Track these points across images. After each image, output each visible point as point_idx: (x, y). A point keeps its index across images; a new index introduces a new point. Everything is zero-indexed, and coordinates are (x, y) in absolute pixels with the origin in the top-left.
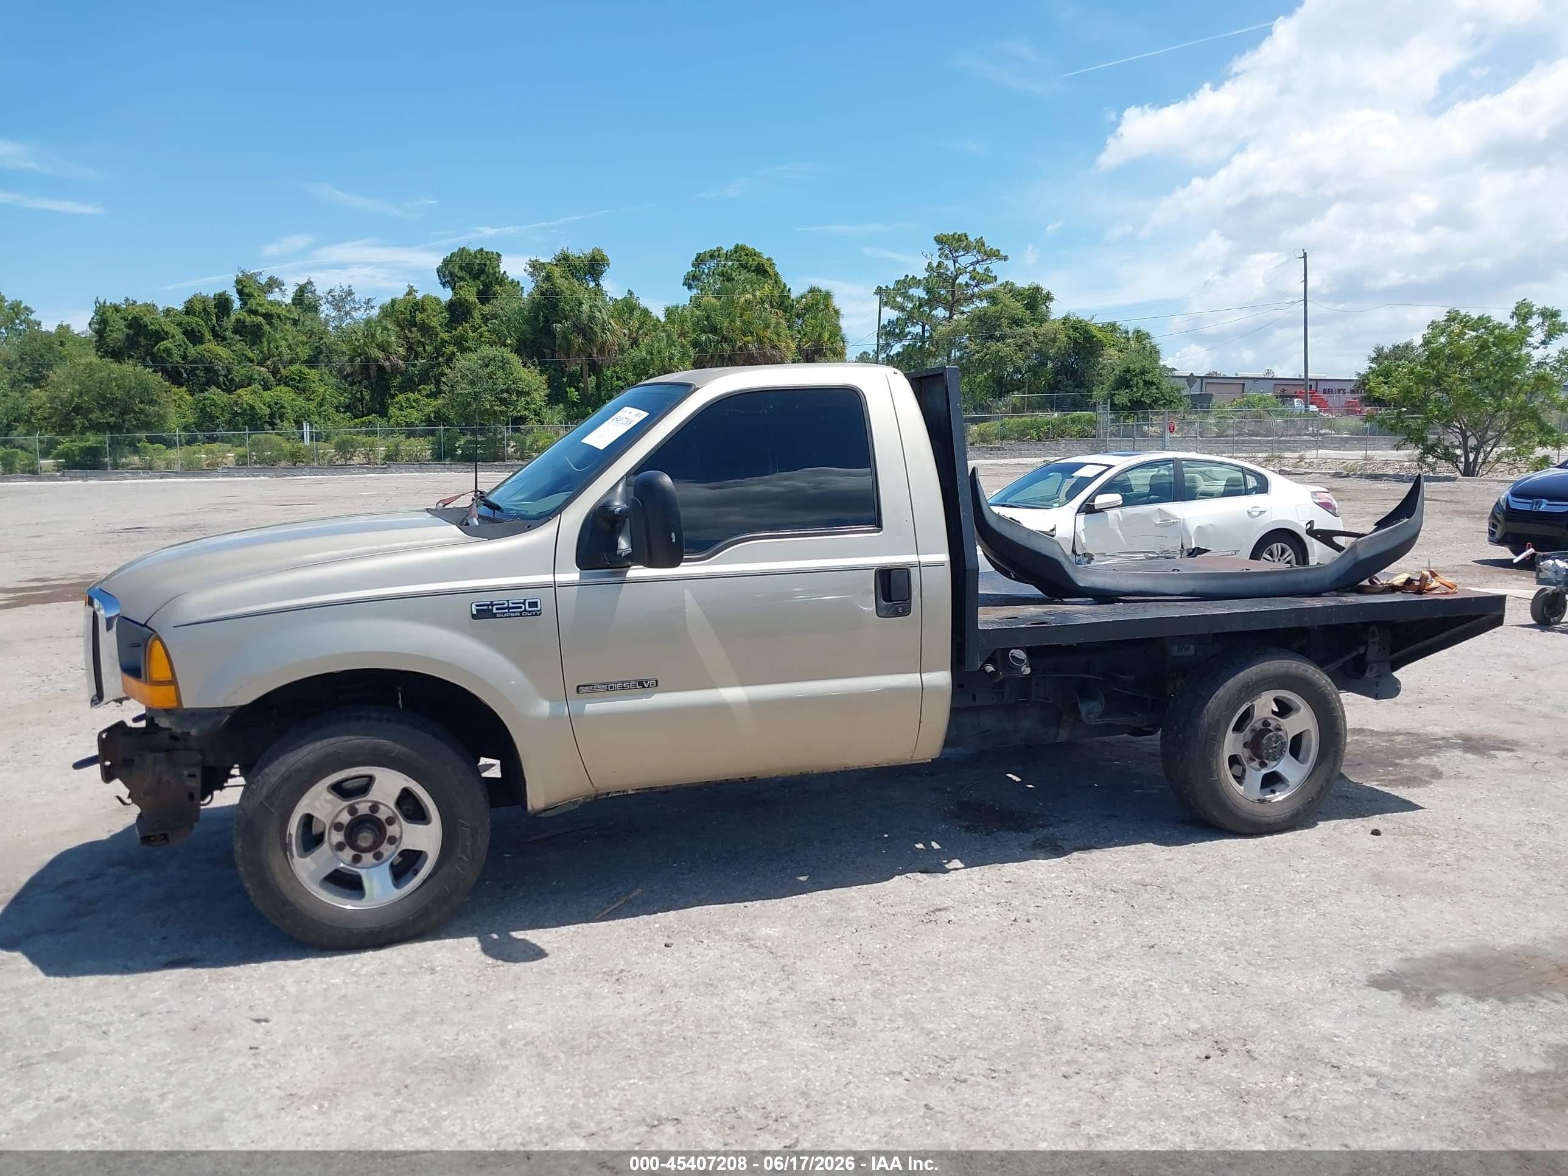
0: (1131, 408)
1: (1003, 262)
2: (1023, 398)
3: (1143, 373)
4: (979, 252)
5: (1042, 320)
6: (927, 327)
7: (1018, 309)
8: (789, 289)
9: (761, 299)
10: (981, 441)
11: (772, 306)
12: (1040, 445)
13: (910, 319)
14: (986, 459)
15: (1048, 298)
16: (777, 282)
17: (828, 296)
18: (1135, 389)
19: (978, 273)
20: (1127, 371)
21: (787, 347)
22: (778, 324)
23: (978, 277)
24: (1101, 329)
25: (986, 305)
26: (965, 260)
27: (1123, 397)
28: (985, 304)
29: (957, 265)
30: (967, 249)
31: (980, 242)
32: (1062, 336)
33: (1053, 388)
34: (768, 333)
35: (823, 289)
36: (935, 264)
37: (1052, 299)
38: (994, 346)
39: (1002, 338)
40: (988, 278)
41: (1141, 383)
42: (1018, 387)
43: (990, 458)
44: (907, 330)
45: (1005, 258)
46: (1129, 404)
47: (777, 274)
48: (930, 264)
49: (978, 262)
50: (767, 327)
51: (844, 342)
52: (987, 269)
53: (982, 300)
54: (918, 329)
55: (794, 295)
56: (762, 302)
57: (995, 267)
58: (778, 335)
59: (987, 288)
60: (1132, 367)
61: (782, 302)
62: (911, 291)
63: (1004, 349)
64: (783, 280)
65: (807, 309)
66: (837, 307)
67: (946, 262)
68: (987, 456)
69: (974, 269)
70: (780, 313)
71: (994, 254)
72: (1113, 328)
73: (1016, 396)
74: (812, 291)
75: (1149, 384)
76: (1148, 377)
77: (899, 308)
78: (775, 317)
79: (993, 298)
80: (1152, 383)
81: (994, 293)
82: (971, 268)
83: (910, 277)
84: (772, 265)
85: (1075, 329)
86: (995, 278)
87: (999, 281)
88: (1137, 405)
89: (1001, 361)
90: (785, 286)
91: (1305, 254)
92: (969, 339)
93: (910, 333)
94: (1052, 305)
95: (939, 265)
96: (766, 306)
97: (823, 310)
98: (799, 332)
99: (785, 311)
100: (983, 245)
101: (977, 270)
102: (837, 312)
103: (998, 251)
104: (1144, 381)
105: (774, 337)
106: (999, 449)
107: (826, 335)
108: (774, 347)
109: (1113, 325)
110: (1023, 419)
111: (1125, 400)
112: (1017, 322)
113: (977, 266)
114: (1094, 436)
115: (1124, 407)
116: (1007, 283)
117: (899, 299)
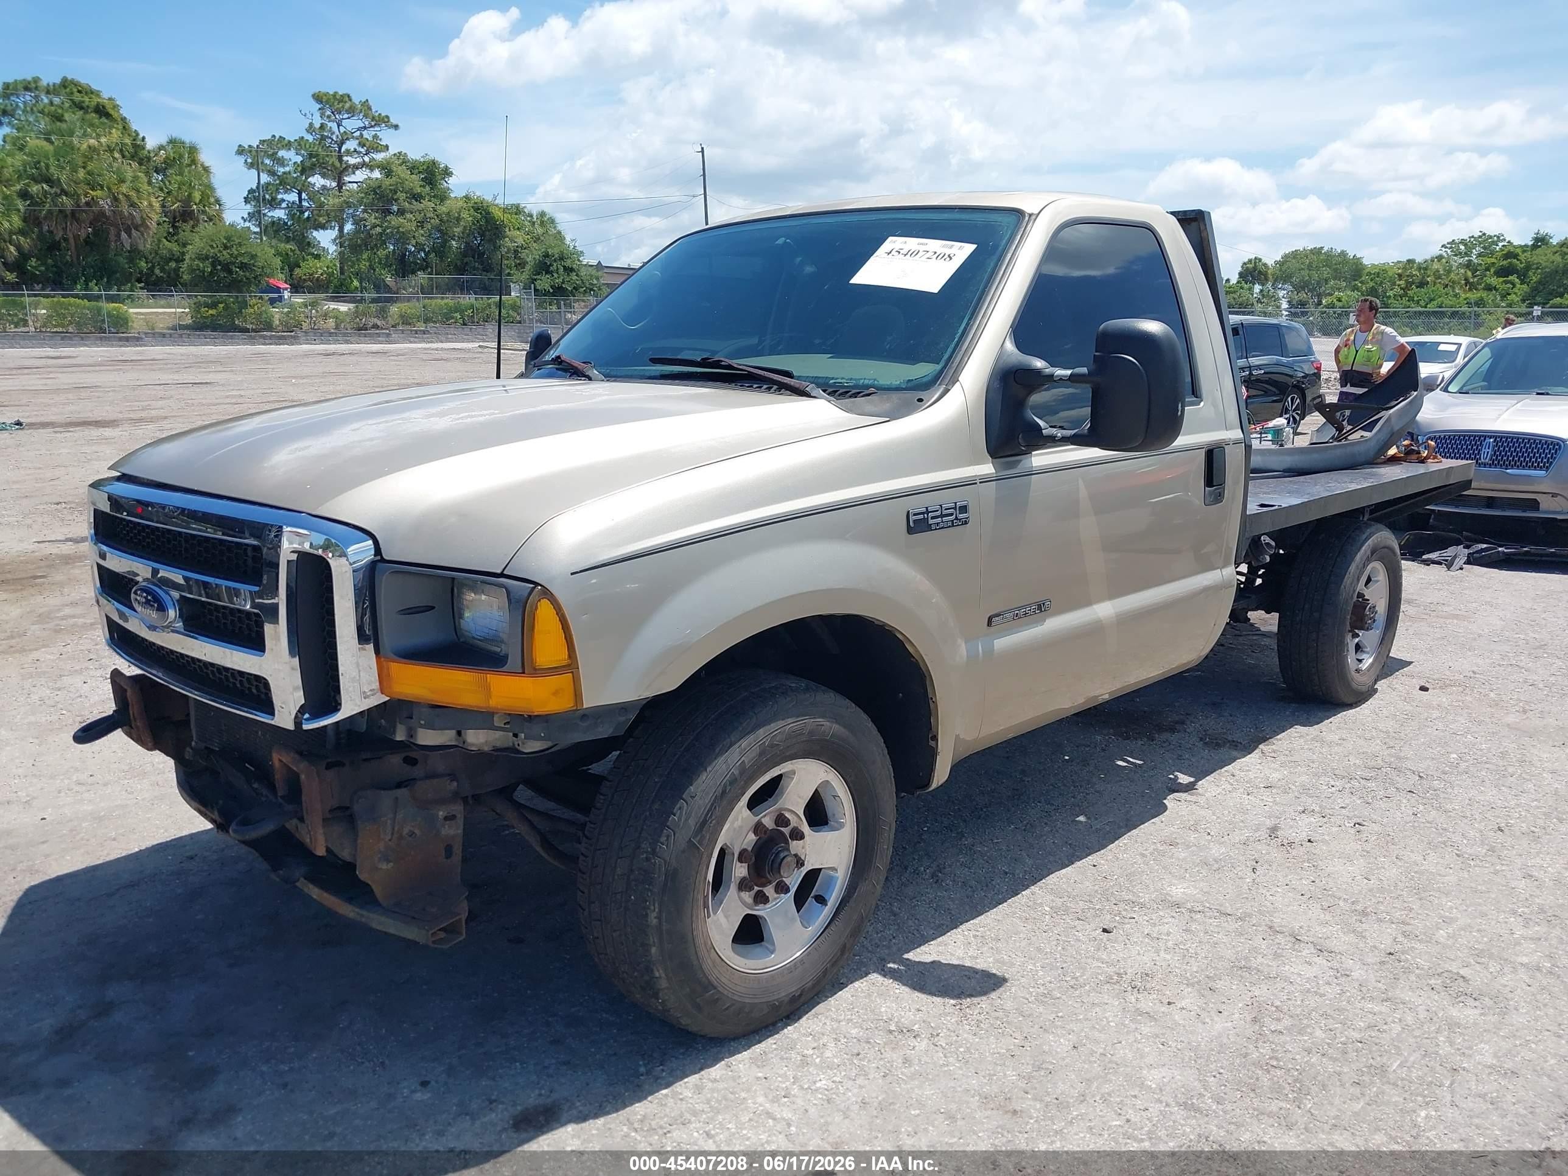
0: (553, 294)
1: (392, 131)
2: (431, 279)
3: (562, 258)
4: (366, 116)
5: (442, 197)
6: (304, 195)
7: (415, 182)
8: (144, 139)
9: (108, 146)
10: (403, 323)
11: (123, 157)
12: (467, 329)
13: (284, 183)
14: (411, 342)
15: (447, 173)
16: (126, 128)
17: (193, 150)
18: (556, 275)
19: (367, 139)
20: (547, 255)
21: (150, 205)
22: (135, 178)
23: (368, 144)
24: (505, 210)
25: (379, 176)
26: (351, 124)
27: (544, 282)
28: (377, 174)
29: (342, 129)
30: (352, 111)
31: (366, 104)
32: (465, 215)
33: (461, 270)
34: (124, 188)
35: (187, 141)
36: (317, 125)
37: (450, 174)
38: (395, 221)
39: (401, 212)
40: (375, 146)
41: (561, 269)
42: (425, 266)
43: (415, 342)
44: (280, 197)
45: (396, 127)
46: (551, 291)
47: (124, 119)
48: (311, 125)
49: (365, 128)
50: (122, 181)
51: (220, 205)
52: (375, 137)
53: (372, 170)
54: (293, 197)
55: (151, 144)
56: (110, 150)
57: (386, 136)
58: (138, 191)
59: (380, 157)
60: (550, 252)
61: (136, 152)
62: (282, 153)
63: (406, 223)
64: (134, 127)
65: (169, 163)
66: (207, 164)
67: (330, 124)
68: (412, 339)
69: (362, 136)
70: (135, 165)
71: (382, 121)
72: (517, 210)
73: (422, 277)
74: (172, 142)
75: (569, 270)
76: (568, 263)
77: (269, 171)
78: (131, 170)
79: (386, 169)
80: (572, 270)
81: (388, 163)
82: (358, 133)
83: (277, 137)
84: (116, 107)
85: (476, 209)
86: (387, 147)
87: (392, 151)
88: (559, 291)
89: (402, 238)
90: (138, 134)
91: (702, 148)
92: (365, 211)
93: (283, 200)
94: (452, 181)
95: (322, 127)
96: (117, 155)
97: (189, 165)
98: (161, 189)
99: (140, 164)
100: (370, 108)
101: (365, 136)
102: (206, 169)
103: (387, 117)
104: (564, 267)
105: (133, 194)
106: (424, 332)
107: (197, 196)
108: (133, 205)
109: (517, 206)
110: (446, 301)
111: (547, 287)
112: (417, 197)
113: (365, 133)
114: (520, 322)
115: (546, 293)
116: (400, 153)
117: (267, 161)
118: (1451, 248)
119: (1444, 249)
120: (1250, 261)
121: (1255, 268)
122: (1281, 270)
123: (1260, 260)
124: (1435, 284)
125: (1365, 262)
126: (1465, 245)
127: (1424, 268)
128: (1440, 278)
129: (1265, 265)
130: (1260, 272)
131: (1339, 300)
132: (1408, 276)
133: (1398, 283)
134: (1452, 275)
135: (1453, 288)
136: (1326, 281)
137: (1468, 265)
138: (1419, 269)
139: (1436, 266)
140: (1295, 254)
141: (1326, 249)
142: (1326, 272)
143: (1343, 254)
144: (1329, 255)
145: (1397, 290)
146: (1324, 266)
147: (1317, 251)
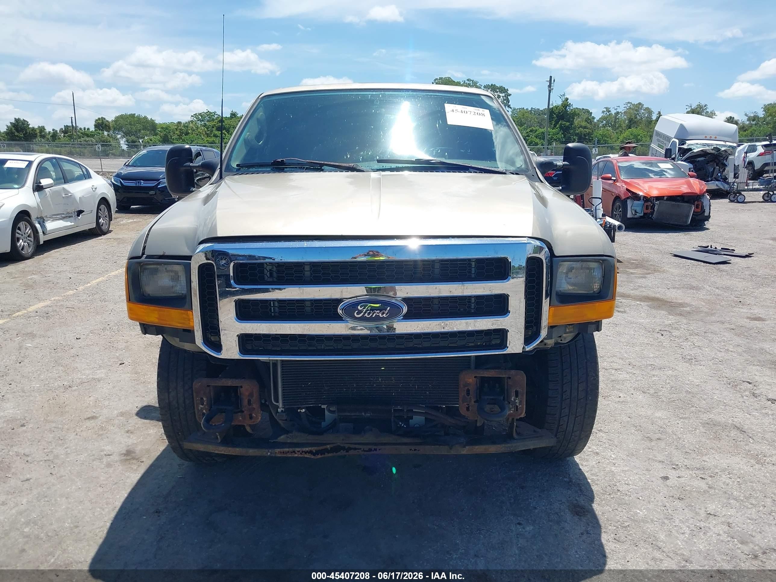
118: (195, 117)
119: (192, 118)
120: (99, 119)
121: (103, 123)
122: (116, 124)
123: (105, 119)
124: (192, 133)
125: (156, 122)
126: (202, 116)
127: (186, 126)
128: (194, 131)
129: (108, 121)
130: (106, 125)
131: (151, 140)
132: (180, 129)
133: (176, 132)
134: (199, 130)
135: (200, 136)
136: (140, 131)
137: (205, 125)
138: (184, 126)
139: (191, 125)
140: (122, 117)
141: (136, 115)
142: (139, 126)
143: (145, 118)
144: (139, 117)
145: (176, 136)
146: (137, 123)
147: (133, 116)
